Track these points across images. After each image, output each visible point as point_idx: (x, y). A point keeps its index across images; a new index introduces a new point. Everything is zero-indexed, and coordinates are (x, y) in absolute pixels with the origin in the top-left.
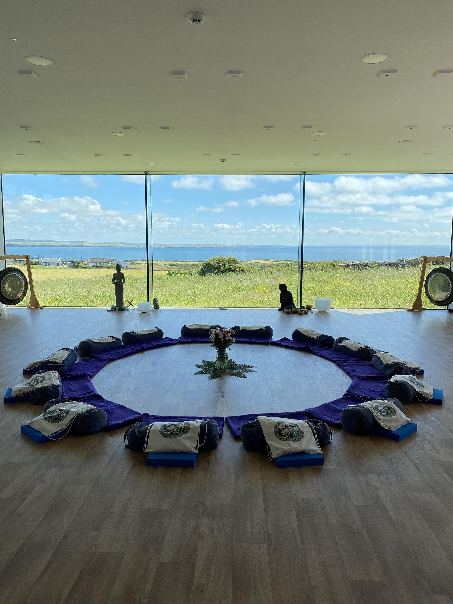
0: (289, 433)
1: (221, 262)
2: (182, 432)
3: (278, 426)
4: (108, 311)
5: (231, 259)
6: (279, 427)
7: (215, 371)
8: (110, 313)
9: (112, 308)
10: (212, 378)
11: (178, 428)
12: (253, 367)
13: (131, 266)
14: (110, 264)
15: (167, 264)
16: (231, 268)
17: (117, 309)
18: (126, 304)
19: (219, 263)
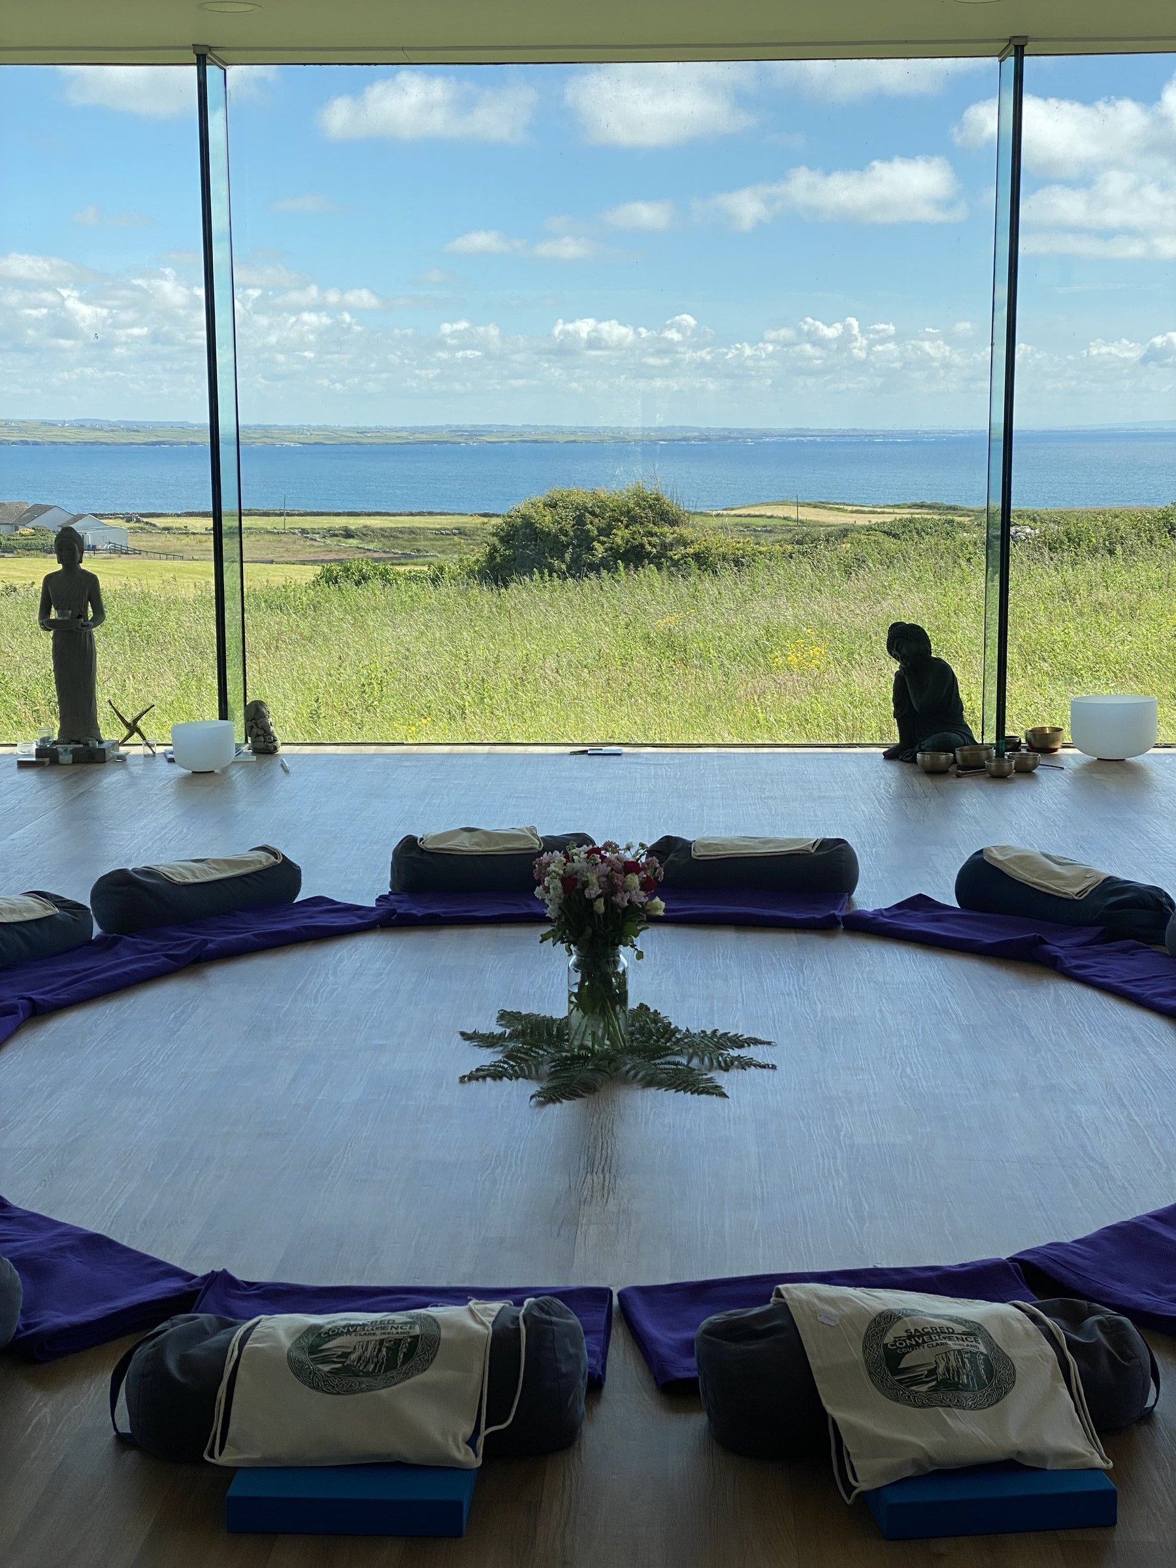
0: (940, 1370)
1: (593, 514)
2: (403, 1364)
3: (884, 1332)
4: (23, 765)
5: (641, 499)
6: (889, 1339)
7: (564, 1065)
8: (30, 776)
9: (40, 752)
10: (549, 1097)
11: (381, 1342)
12: (756, 1042)
13: (132, 543)
14: (27, 531)
15: (314, 531)
16: (642, 546)
17: (66, 758)
18: (109, 732)
19: (580, 521)
